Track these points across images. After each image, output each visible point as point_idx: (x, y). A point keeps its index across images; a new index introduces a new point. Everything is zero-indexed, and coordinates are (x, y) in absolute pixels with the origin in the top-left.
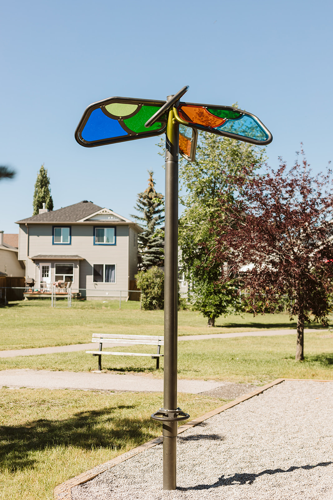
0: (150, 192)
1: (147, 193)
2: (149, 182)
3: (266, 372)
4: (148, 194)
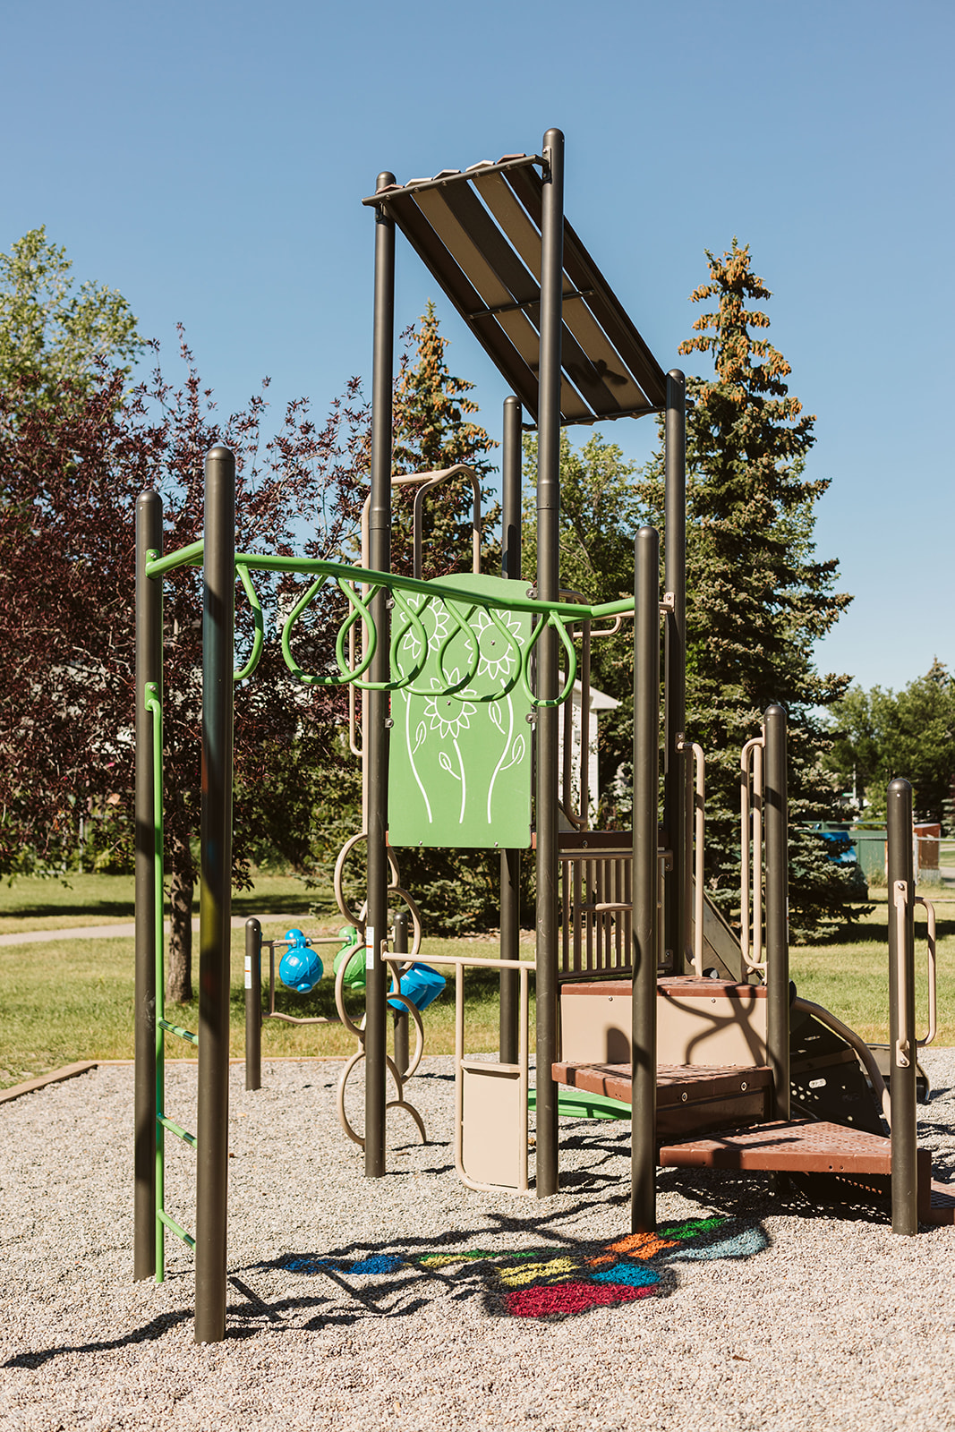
3: (44, 1044)
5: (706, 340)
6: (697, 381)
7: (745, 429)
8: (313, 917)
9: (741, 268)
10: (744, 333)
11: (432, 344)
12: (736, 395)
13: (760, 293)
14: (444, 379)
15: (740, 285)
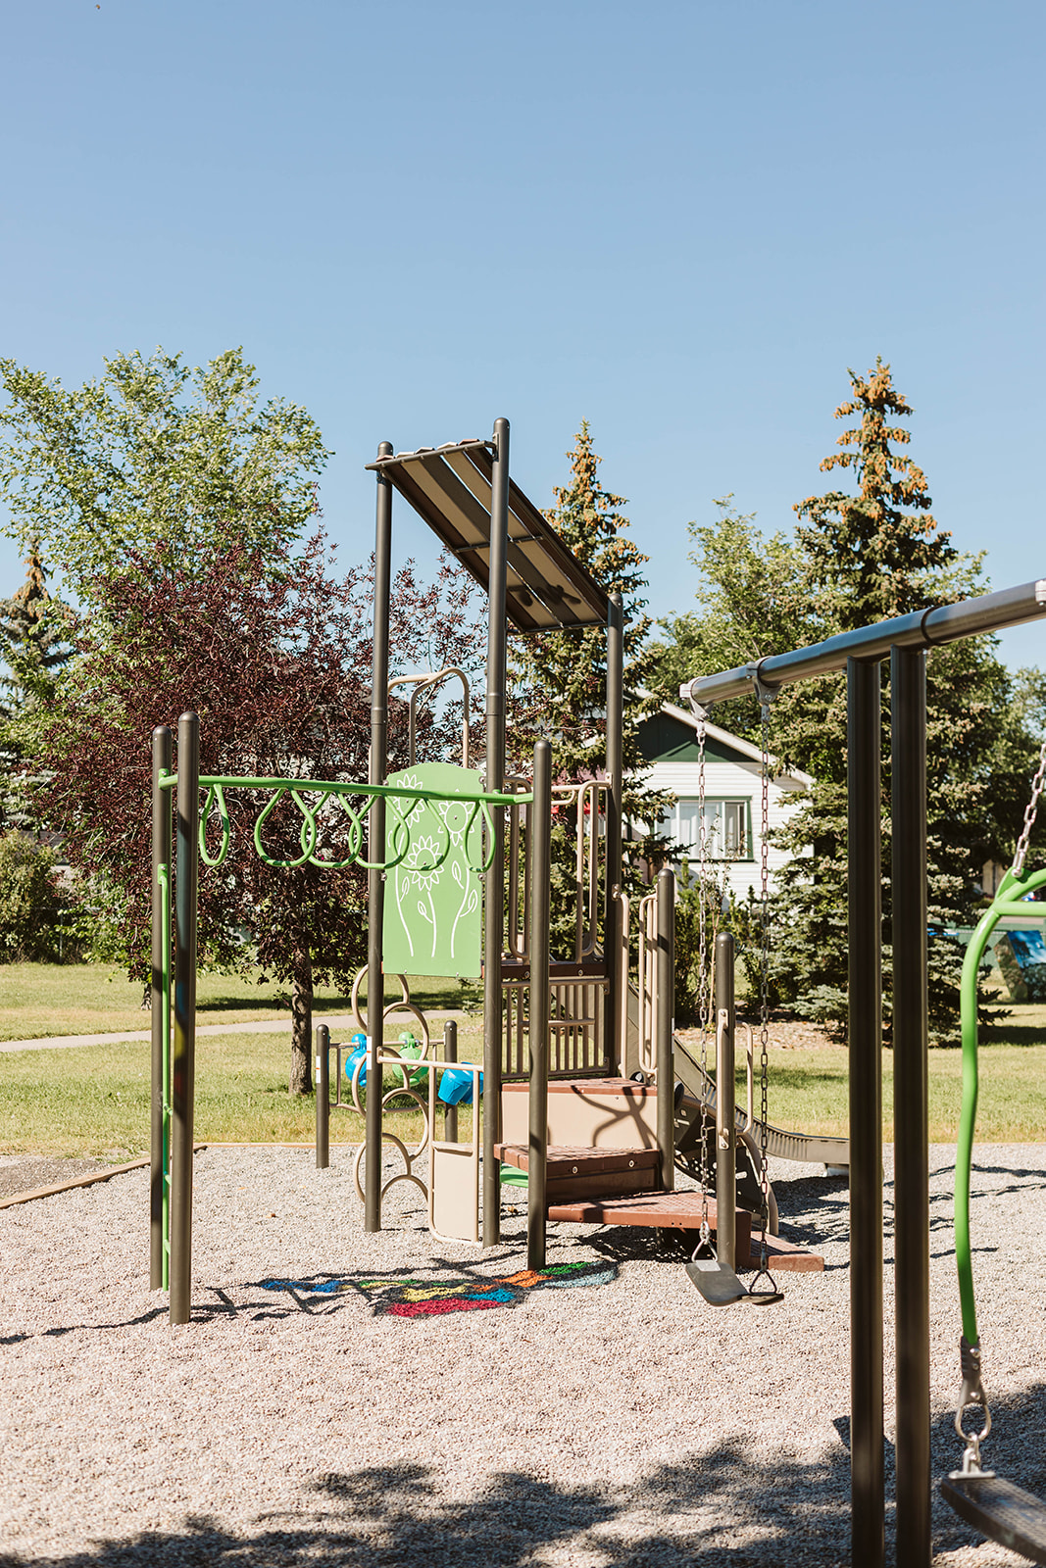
0: (30, 598)
1: (23, 600)
2: (30, 567)
4: (26, 603)
5: (847, 456)
6: (839, 496)
7: (880, 545)
8: (466, 1015)
9: (882, 386)
10: (885, 449)
11: (584, 461)
12: (873, 511)
13: (902, 410)
14: (595, 495)
15: (883, 402)
